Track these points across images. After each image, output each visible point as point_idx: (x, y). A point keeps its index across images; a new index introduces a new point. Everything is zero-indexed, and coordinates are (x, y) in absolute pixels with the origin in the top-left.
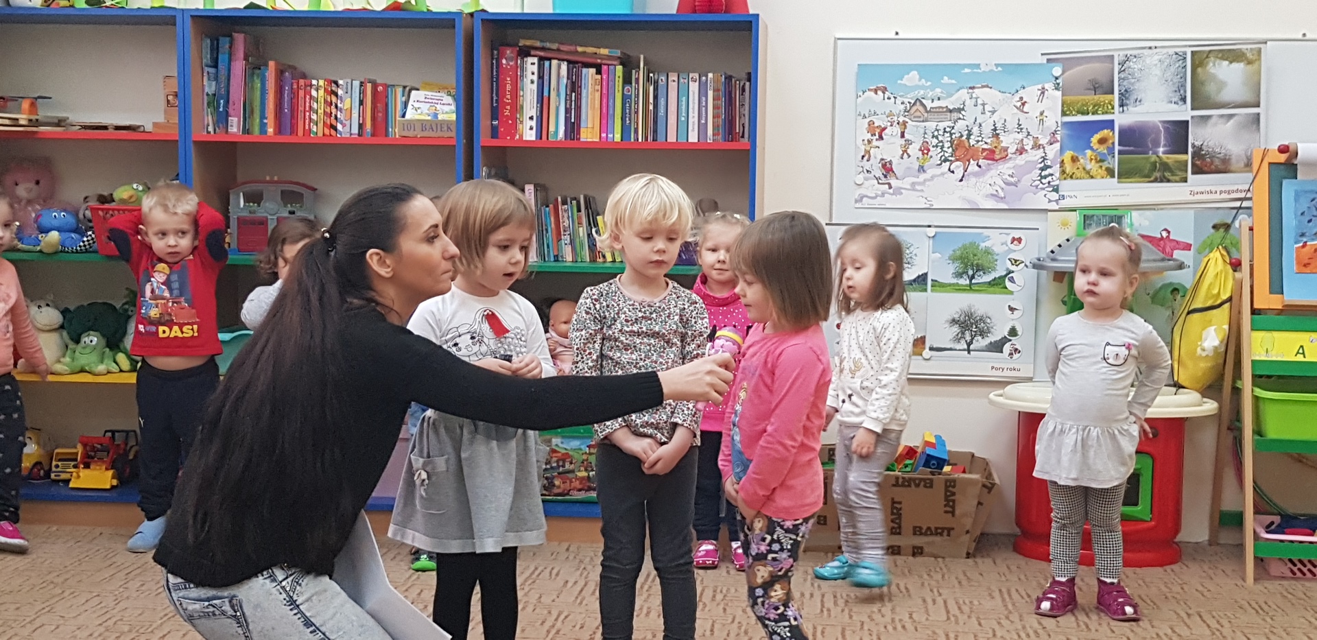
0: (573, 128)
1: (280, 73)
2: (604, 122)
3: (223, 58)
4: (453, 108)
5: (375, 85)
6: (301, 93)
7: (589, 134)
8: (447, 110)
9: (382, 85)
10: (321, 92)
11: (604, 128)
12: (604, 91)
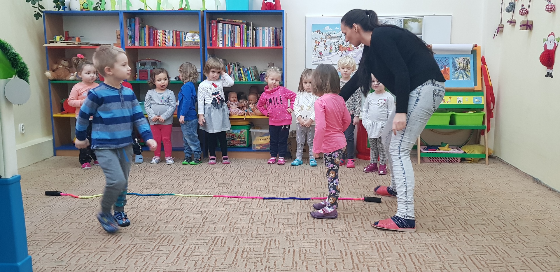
0: (233, 43)
1: (149, 29)
2: (241, 41)
3: (133, 25)
4: (199, 38)
5: (176, 32)
6: (155, 34)
7: (237, 45)
8: (197, 38)
9: (178, 32)
10: (161, 34)
11: (242, 43)
12: (241, 32)
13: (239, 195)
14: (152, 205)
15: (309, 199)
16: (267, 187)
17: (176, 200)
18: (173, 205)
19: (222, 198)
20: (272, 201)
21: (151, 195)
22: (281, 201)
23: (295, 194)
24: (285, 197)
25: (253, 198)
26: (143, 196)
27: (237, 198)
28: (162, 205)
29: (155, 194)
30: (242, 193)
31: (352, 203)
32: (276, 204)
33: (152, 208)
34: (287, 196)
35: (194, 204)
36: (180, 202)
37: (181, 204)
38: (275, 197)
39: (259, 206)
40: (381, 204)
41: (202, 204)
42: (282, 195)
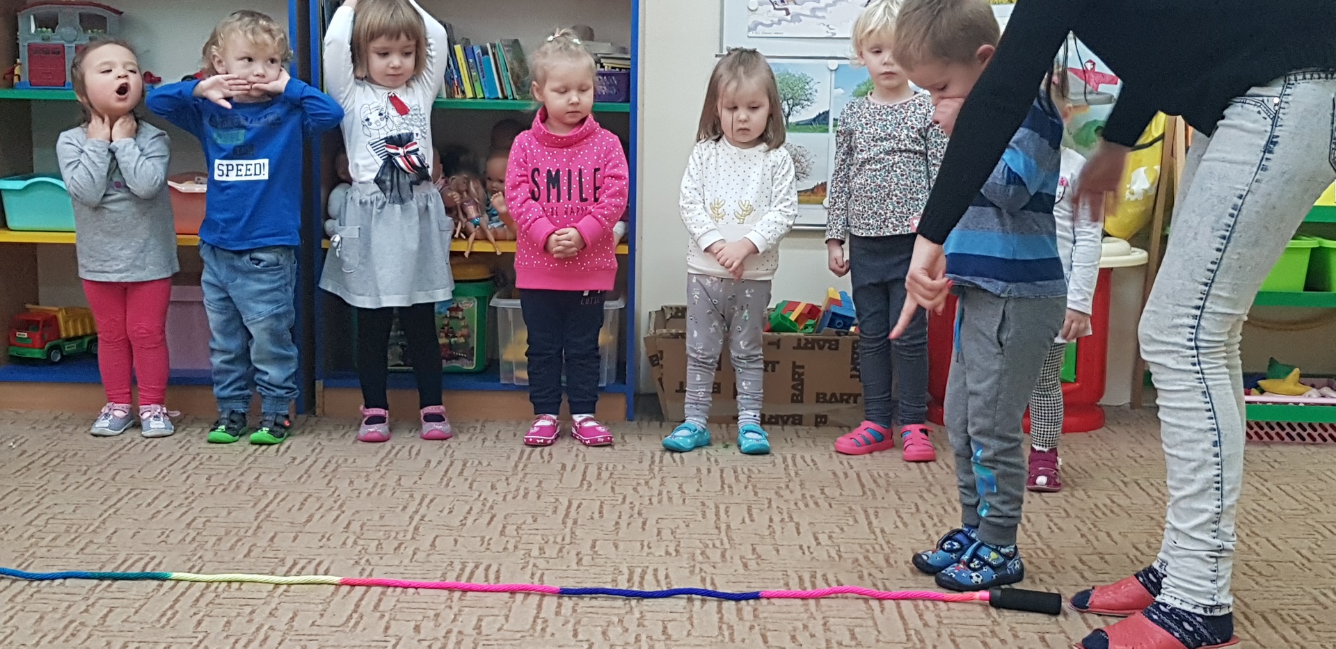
13: (451, 579)
14: (71, 622)
15: (756, 596)
16: (568, 540)
17: (177, 601)
18: (164, 620)
19: (379, 589)
20: (594, 602)
21: (65, 577)
22: (634, 602)
23: (692, 572)
24: (649, 587)
25: (513, 591)
26: (32, 578)
27: (446, 593)
28: (114, 621)
29: (84, 569)
30: (462, 570)
31: (938, 616)
32: (616, 619)
33: (68, 632)
34: (658, 581)
35: (258, 619)
36: (194, 610)
37: (198, 617)
38: (609, 586)
39: (539, 624)
40: (1061, 618)
41: (292, 619)
42: (636, 578)
